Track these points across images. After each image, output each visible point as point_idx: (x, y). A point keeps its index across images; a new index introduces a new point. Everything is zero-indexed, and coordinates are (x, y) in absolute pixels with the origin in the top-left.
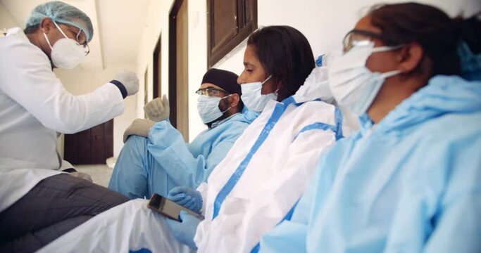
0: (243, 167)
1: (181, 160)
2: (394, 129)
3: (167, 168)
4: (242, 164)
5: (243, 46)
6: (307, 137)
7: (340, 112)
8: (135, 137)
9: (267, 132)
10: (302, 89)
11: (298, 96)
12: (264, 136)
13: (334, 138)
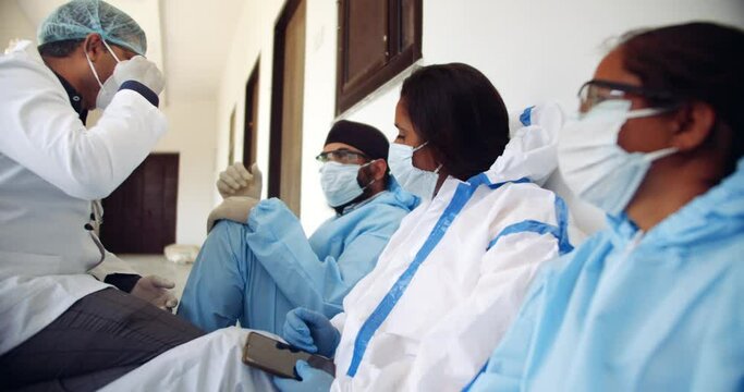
0: (403, 283)
1: (299, 265)
2: (676, 245)
3: (276, 275)
4: (401, 278)
5: (396, 84)
6: (512, 243)
7: (563, 204)
8: (225, 223)
9: (443, 229)
10: (500, 162)
11: (495, 172)
12: (437, 235)
13: (556, 247)
